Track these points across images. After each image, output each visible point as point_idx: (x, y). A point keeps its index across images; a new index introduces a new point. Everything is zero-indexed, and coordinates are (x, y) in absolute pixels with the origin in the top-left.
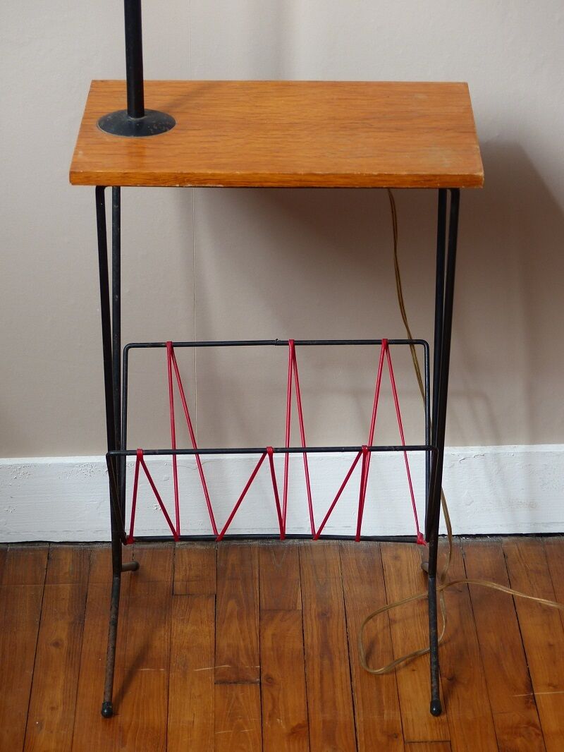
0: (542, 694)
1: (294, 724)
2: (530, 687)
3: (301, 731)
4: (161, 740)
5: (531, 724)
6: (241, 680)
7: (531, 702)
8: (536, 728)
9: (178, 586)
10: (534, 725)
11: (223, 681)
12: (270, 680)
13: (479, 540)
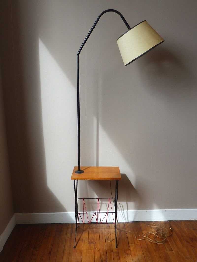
1: (98, 249)
2: (128, 244)
6: (92, 243)
7: (129, 246)
10: (129, 249)
11: (89, 243)
12: (95, 242)
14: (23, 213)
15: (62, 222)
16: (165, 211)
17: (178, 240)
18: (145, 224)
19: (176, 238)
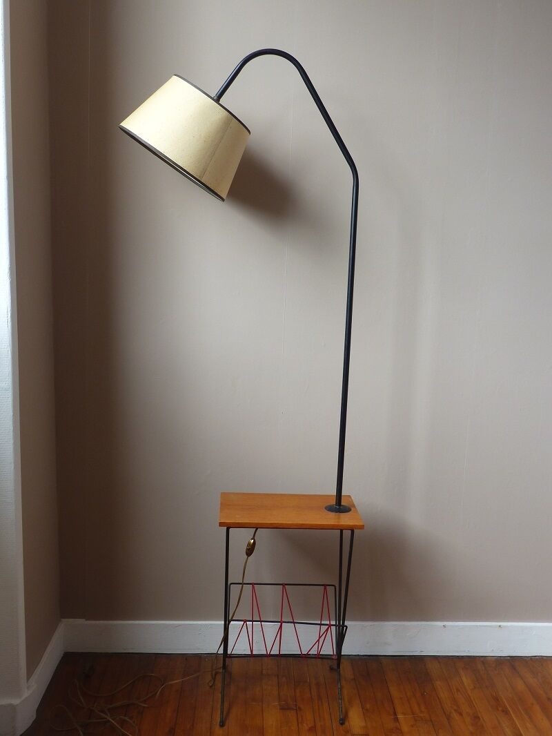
0: (400, 716)
1: (310, 726)
2: (395, 714)
3: (312, 729)
4: (261, 731)
5: (397, 728)
6: (289, 709)
7: (396, 720)
8: (399, 730)
9: (264, 672)
10: (398, 729)
11: (282, 709)
12: (300, 708)
13: (371, 657)
14: (86, 620)
15: (199, 649)
16: (500, 626)
17: (537, 708)
18: (439, 663)
19: (532, 704)
